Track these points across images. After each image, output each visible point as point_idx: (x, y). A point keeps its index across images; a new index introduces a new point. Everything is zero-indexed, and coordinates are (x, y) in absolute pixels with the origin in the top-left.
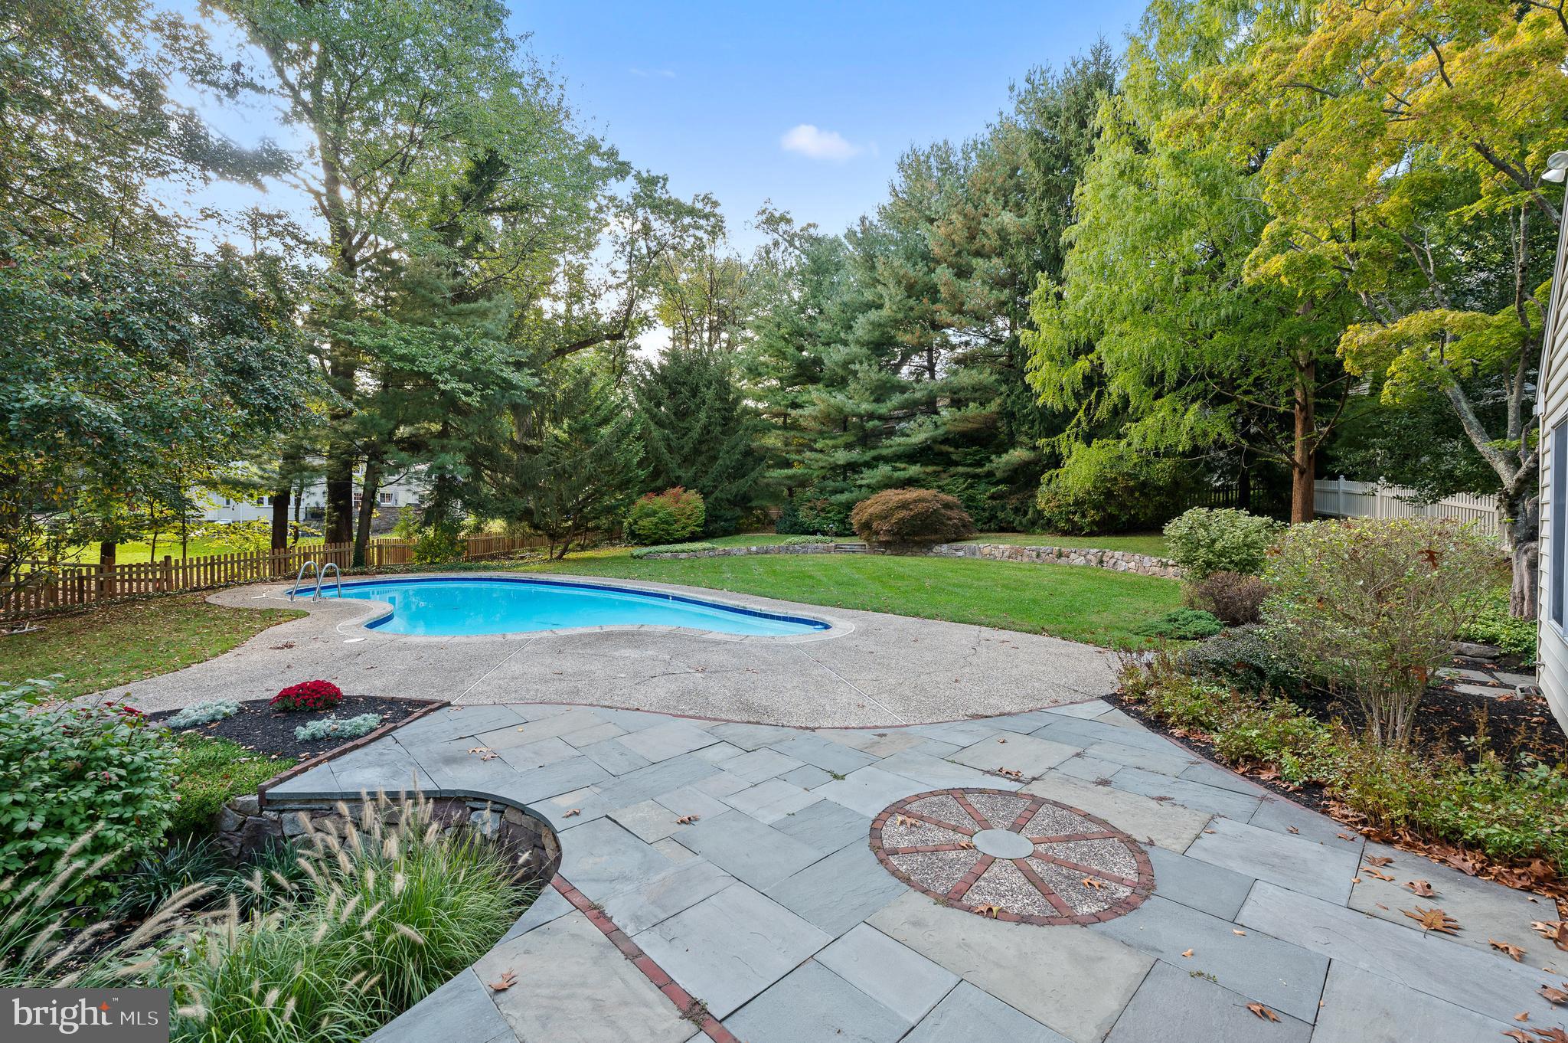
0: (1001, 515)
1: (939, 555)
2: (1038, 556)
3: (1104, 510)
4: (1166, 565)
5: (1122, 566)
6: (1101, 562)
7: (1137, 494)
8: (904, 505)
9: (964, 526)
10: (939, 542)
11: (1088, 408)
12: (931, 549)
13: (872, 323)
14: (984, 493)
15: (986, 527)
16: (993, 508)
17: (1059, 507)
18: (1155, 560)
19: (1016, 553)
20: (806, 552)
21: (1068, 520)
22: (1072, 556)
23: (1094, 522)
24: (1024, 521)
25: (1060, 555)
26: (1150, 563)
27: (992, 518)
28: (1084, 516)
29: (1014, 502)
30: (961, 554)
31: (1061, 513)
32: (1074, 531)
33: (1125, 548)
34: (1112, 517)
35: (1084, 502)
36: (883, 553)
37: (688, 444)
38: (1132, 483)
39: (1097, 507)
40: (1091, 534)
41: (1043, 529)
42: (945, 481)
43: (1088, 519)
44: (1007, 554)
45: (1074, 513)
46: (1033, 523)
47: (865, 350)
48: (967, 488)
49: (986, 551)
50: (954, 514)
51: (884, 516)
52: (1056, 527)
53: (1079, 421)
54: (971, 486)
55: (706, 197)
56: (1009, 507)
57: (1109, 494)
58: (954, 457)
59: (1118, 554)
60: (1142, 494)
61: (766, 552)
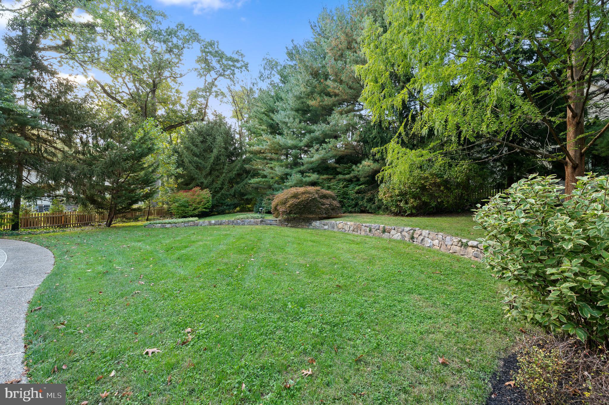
0: (360, 203)
1: (315, 228)
2: (370, 231)
3: (420, 199)
4: (466, 246)
5: (428, 242)
6: (412, 238)
7: (442, 188)
8: (295, 196)
9: (333, 209)
10: (316, 219)
11: (406, 125)
12: (311, 224)
13: (296, 96)
14: (353, 190)
15: (353, 210)
16: (357, 199)
17: (391, 197)
18: (455, 240)
19: (357, 228)
20: (244, 224)
21: (397, 206)
22: (393, 232)
23: (413, 207)
24: (373, 206)
25: (384, 231)
26: (452, 241)
27: (356, 205)
28: (407, 203)
29: (368, 195)
30: (326, 227)
31: (392, 201)
32: (400, 213)
33: (432, 228)
34: (425, 204)
35: (406, 194)
36: (287, 226)
37: (208, 165)
38: (438, 180)
39: (415, 197)
40: (411, 215)
41: (384, 211)
42: (333, 183)
43: (410, 205)
44: (352, 228)
45: (401, 201)
46: (379, 208)
47: (293, 113)
48: (343, 187)
49: (340, 226)
50: (327, 201)
51: (284, 203)
52: (391, 211)
53: (400, 134)
54: (346, 186)
55: (238, 51)
56: (366, 198)
57: (423, 188)
58: (338, 170)
59: (425, 232)
60: (446, 188)
61: (221, 224)
